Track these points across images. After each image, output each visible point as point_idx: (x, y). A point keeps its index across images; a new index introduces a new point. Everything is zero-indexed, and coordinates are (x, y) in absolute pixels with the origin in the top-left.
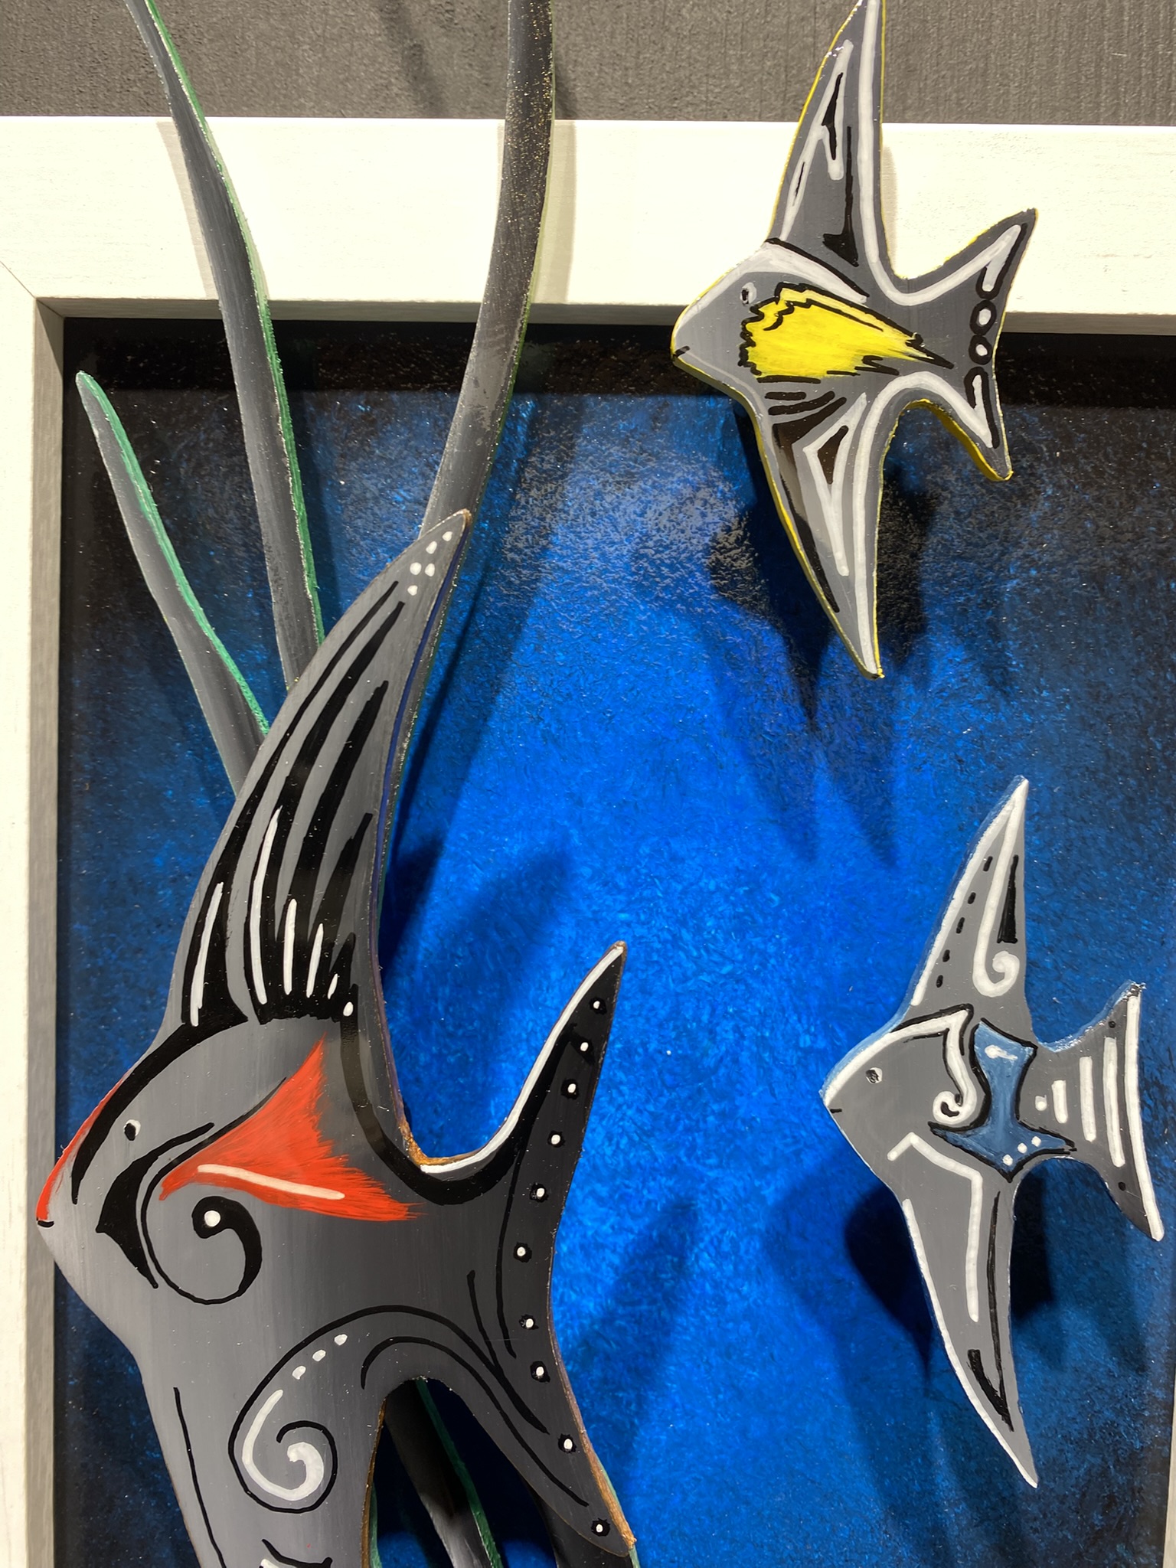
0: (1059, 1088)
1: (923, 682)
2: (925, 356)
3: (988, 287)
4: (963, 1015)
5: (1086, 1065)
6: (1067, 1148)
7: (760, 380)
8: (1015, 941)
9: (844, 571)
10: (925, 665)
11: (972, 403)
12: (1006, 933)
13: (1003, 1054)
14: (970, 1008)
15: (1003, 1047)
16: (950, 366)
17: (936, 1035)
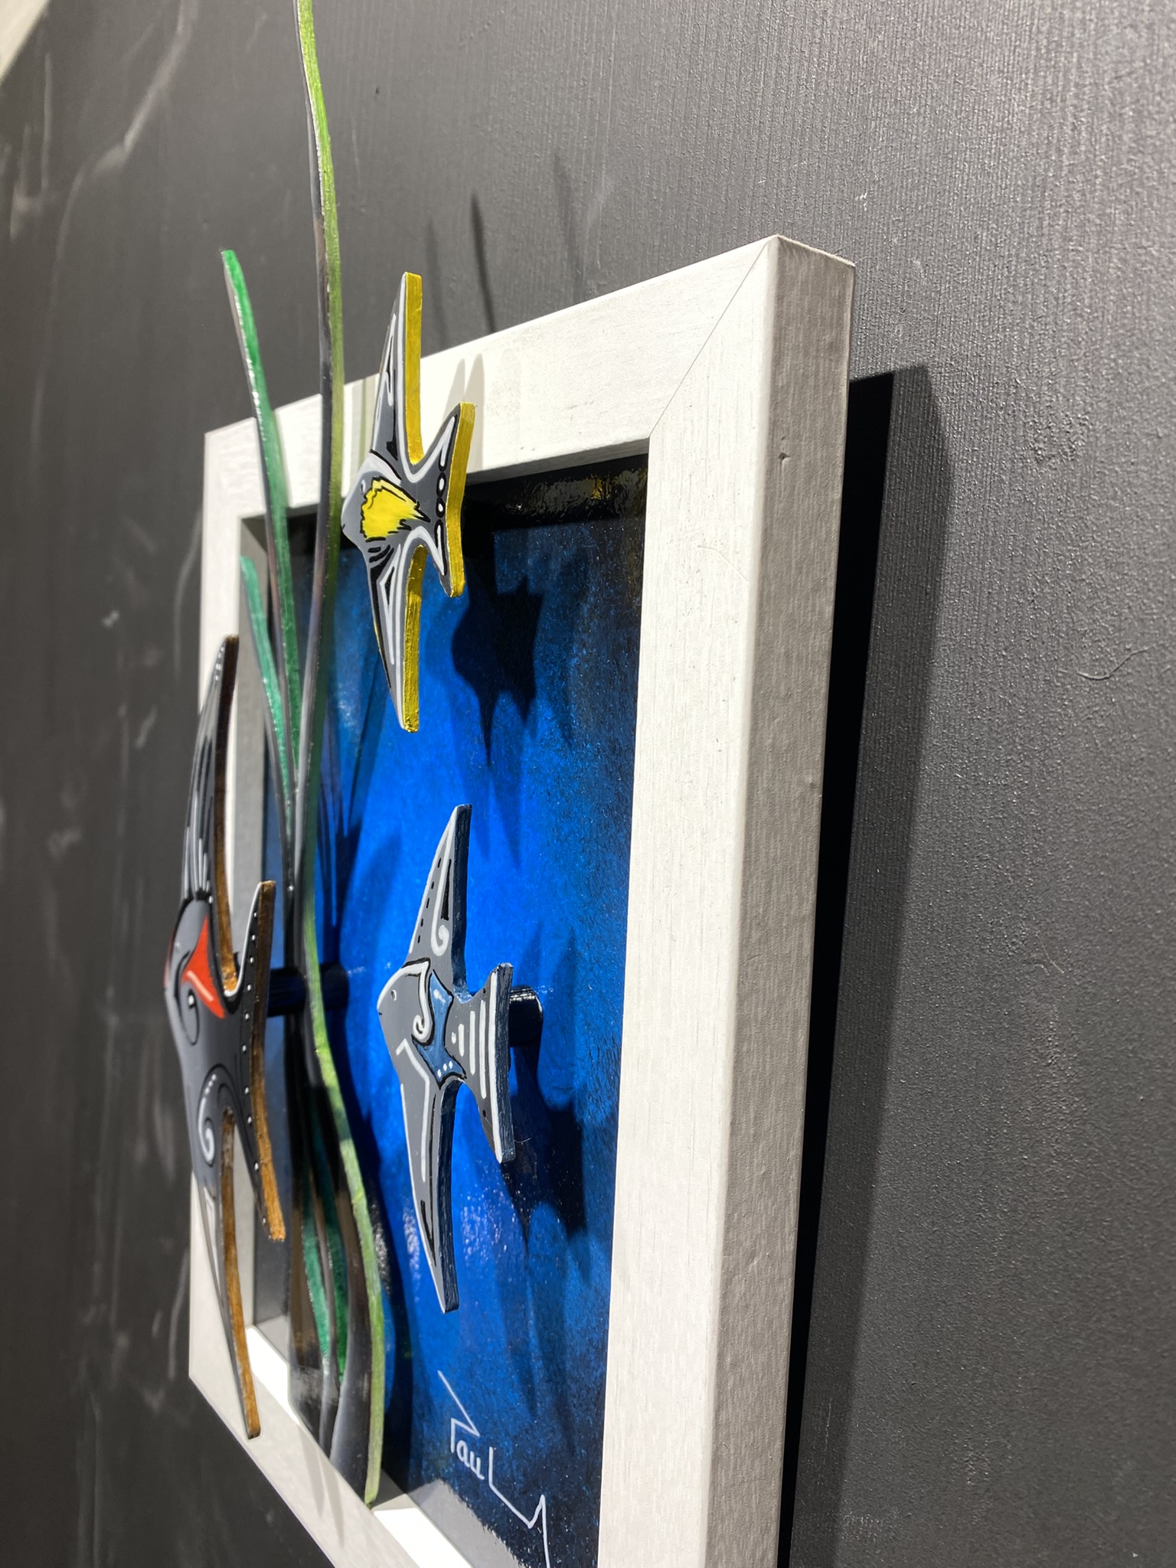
0: (461, 1028)
1: (533, 734)
2: (420, 515)
3: (443, 464)
4: (427, 963)
5: (473, 1015)
6: (463, 1076)
7: (368, 541)
8: (447, 919)
9: (393, 663)
10: (535, 722)
11: (437, 546)
12: (444, 915)
13: (440, 998)
14: (428, 960)
15: (441, 993)
16: (429, 521)
17: (415, 975)
